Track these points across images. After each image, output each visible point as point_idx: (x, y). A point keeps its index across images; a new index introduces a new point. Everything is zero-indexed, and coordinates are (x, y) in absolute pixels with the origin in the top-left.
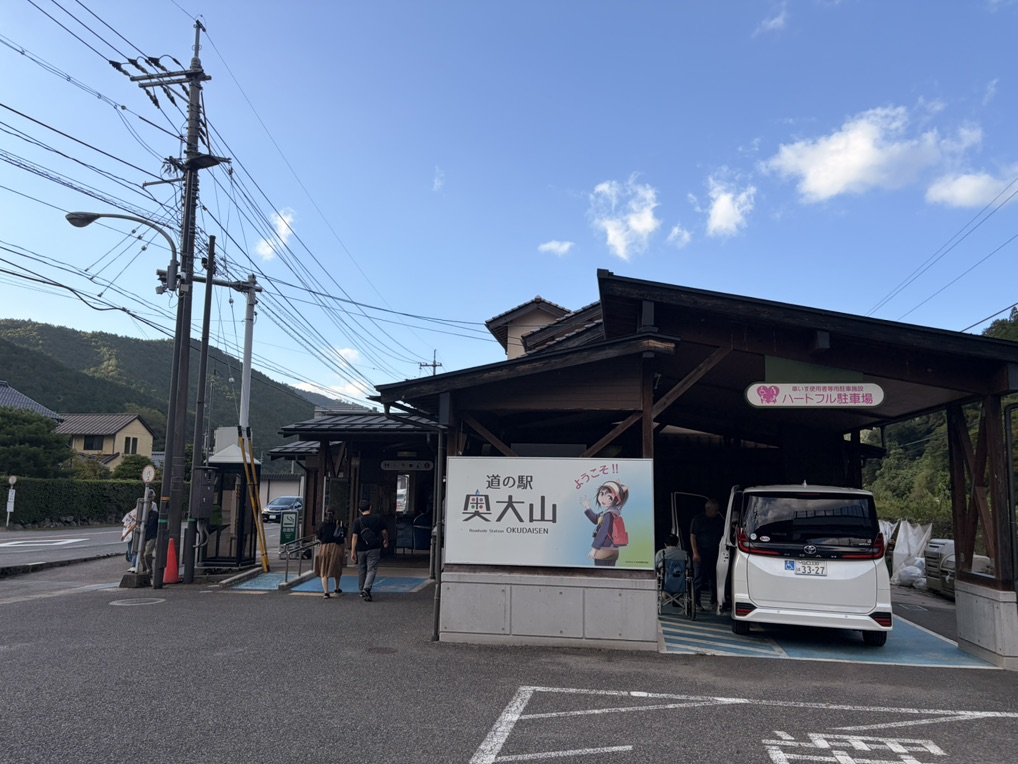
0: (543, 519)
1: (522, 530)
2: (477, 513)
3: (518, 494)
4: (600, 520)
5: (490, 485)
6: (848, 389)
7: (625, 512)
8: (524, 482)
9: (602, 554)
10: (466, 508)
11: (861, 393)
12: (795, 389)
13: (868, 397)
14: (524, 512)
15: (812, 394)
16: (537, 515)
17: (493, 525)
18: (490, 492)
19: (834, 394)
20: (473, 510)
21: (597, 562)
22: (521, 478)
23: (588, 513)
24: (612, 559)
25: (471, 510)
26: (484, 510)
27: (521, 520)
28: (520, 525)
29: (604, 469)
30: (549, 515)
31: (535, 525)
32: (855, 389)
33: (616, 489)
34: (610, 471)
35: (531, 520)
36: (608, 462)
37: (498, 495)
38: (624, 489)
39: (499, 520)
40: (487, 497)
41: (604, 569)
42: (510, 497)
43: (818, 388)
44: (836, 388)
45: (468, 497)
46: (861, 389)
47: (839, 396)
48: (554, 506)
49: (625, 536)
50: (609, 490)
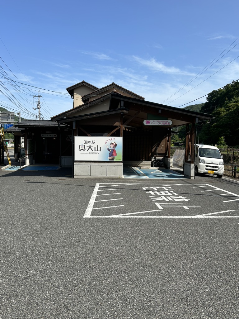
0: (98, 150)
2: (82, 149)
3: (92, 145)
4: (111, 151)
5: (85, 143)
6: (165, 121)
7: (116, 149)
8: (93, 142)
9: (111, 158)
10: (79, 148)
11: (167, 122)
12: (154, 121)
13: (169, 123)
14: (93, 149)
15: (157, 122)
16: (96, 150)
17: (86, 152)
18: (85, 144)
19: (162, 122)
20: (81, 149)
21: (110, 160)
22: (92, 141)
23: (108, 149)
24: (113, 159)
25: (80, 148)
26: (84, 148)
27: (93, 151)
28: (92, 152)
29: (112, 139)
30: (99, 150)
32: (166, 121)
33: (114, 144)
34: (113, 140)
35: (95, 151)
36: (113, 138)
37: (87, 145)
38: (116, 144)
39: (87, 151)
40: (84, 146)
41: (111, 161)
42: (90, 146)
43: (159, 121)
44: (162, 121)
45: (80, 146)
46: (167, 121)
47: (163, 123)
48: (100, 148)
49: (116, 154)
50: (113, 144)
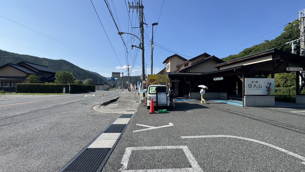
0: (260, 88)
1: (257, 89)
2: (250, 87)
3: (256, 84)
4: (268, 88)
5: (252, 82)
7: (271, 86)
8: (257, 82)
9: (268, 93)
10: (248, 87)
11: (300, 69)
12: (292, 68)
14: (257, 87)
15: (294, 69)
16: (259, 87)
17: (253, 89)
19: (297, 69)
21: (267, 94)
23: (266, 87)
26: (251, 86)
28: (256, 89)
29: (268, 80)
30: (261, 87)
31: (259, 89)
37: (253, 84)
38: (271, 83)
41: (268, 95)
45: (249, 84)
49: (271, 90)
50: (269, 83)
